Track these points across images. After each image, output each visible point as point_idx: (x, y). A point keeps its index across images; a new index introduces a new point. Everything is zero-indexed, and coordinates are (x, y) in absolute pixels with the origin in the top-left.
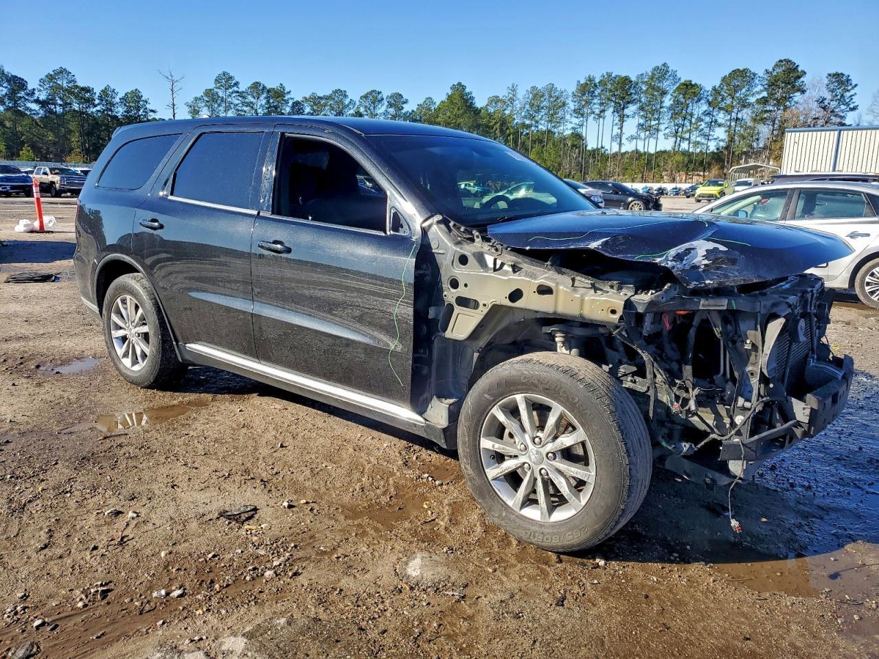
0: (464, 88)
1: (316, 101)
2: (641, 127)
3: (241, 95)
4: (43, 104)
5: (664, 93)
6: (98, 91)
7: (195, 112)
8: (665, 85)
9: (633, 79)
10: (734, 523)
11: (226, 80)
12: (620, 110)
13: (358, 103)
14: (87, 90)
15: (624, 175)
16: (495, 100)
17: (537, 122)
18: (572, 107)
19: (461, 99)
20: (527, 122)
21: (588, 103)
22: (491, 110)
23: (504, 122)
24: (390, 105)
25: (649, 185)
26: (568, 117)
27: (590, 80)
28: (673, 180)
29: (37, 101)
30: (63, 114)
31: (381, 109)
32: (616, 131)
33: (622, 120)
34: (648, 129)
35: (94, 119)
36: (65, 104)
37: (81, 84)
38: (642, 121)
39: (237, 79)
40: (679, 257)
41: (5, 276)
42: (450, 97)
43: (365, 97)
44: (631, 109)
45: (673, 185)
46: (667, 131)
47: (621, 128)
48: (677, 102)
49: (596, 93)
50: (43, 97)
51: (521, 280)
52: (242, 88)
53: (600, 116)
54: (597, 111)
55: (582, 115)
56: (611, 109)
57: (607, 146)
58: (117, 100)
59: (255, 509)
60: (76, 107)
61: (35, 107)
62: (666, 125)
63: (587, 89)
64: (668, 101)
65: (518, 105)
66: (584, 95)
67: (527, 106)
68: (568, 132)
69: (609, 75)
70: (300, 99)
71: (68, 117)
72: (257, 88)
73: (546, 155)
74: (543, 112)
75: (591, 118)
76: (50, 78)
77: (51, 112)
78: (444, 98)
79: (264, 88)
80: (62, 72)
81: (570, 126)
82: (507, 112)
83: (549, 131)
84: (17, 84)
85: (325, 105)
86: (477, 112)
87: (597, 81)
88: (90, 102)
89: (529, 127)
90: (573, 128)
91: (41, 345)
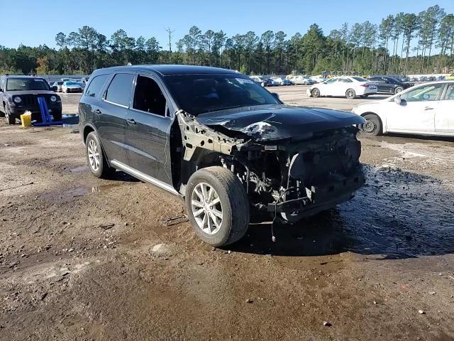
0: (317, 26)
1: (239, 38)
2: (421, 42)
3: (202, 37)
4: (113, 47)
5: (436, 22)
6: (136, 39)
7: (180, 47)
8: (437, 17)
9: (417, 15)
10: (273, 238)
11: (195, 30)
12: (408, 34)
13: (260, 38)
14: (131, 39)
15: (409, 70)
16: (335, 32)
17: (358, 43)
18: (379, 33)
19: (316, 33)
20: (353, 43)
21: (389, 30)
22: (332, 37)
23: (339, 44)
24: (277, 38)
25: (424, 76)
26: (377, 39)
27: (391, 17)
28: (440, 72)
29: (110, 46)
30: (122, 51)
31: (272, 40)
32: (405, 45)
33: (409, 40)
34: (426, 43)
35: (135, 53)
36: (122, 47)
37: (129, 36)
38: (421, 39)
39: (200, 29)
40: (251, 129)
41: (71, 130)
42: (309, 32)
43: (264, 34)
44: (416, 32)
45: (440, 75)
46: (438, 43)
47: (408, 44)
48: (444, 26)
49: (394, 24)
50: (113, 44)
51: (204, 137)
52: (203, 34)
53: (395, 38)
54: (394, 35)
55: (385, 38)
56: (403, 33)
57: (399, 55)
58: (145, 43)
59: (114, 225)
60: (127, 47)
61: (109, 49)
62: (436, 41)
63: (388, 23)
64: (438, 26)
65: (348, 34)
66: (386, 26)
67: (353, 35)
68: (377, 48)
69: (402, 14)
70: (231, 38)
71: (123, 53)
72: (210, 33)
73: (363, 61)
74: (362, 37)
75: (390, 39)
76: (116, 34)
77: (116, 50)
78: (306, 32)
79: (213, 33)
80: (121, 31)
81: (377, 44)
82: (342, 38)
83: (365, 48)
84: (102, 38)
85: (244, 39)
86: (324, 39)
87: (394, 18)
88: (133, 44)
89: (353, 46)
90: (380, 45)
91: (71, 160)
